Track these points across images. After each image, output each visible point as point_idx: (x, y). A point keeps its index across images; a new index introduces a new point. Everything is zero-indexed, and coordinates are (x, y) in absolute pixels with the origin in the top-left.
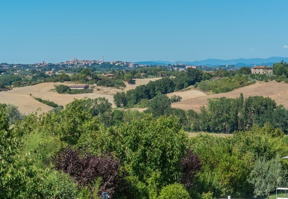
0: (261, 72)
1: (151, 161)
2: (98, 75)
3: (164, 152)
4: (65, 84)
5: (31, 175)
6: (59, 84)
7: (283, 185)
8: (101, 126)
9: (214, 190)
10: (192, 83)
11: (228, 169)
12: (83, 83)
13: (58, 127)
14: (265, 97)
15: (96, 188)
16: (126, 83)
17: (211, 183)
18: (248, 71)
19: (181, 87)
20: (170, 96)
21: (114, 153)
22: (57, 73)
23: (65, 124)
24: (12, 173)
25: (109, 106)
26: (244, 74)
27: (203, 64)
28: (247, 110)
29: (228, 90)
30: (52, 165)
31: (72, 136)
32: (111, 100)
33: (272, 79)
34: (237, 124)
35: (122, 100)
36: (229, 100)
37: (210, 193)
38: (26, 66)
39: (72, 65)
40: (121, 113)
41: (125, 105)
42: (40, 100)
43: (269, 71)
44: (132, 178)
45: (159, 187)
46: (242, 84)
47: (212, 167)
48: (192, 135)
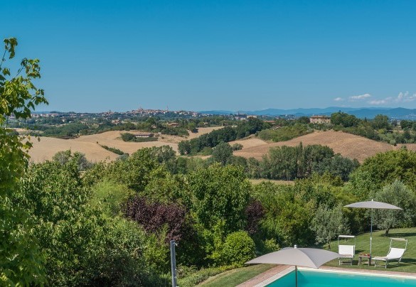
0: (320, 121)
1: (217, 209)
2: (163, 124)
3: (230, 200)
4: (131, 132)
5: (101, 223)
6: (124, 132)
7: (343, 232)
8: (168, 175)
9: (276, 237)
10: (252, 132)
11: (290, 217)
12: (148, 131)
13: (126, 175)
14: (323, 145)
15: (163, 235)
16: (190, 132)
17: (274, 230)
18: (306, 120)
19: (243, 136)
20: (232, 144)
21: (179, 201)
22: (123, 122)
23: (133, 173)
24: (82, 222)
25: (173, 154)
26: (303, 123)
27: (264, 114)
28: (306, 158)
29: (287, 139)
30: (121, 213)
31: (138, 184)
32: (175, 148)
33: (330, 128)
34: (296, 172)
35: (186, 148)
36: (289, 148)
37: (272, 240)
38: (93, 115)
39: (137, 114)
40: (185, 161)
41: (189, 153)
42: (107, 148)
43: (328, 121)
44: (198, 226)
45: (225, 235)
46: (301, 133)
47: (274, 215)
48: (255, 182)
